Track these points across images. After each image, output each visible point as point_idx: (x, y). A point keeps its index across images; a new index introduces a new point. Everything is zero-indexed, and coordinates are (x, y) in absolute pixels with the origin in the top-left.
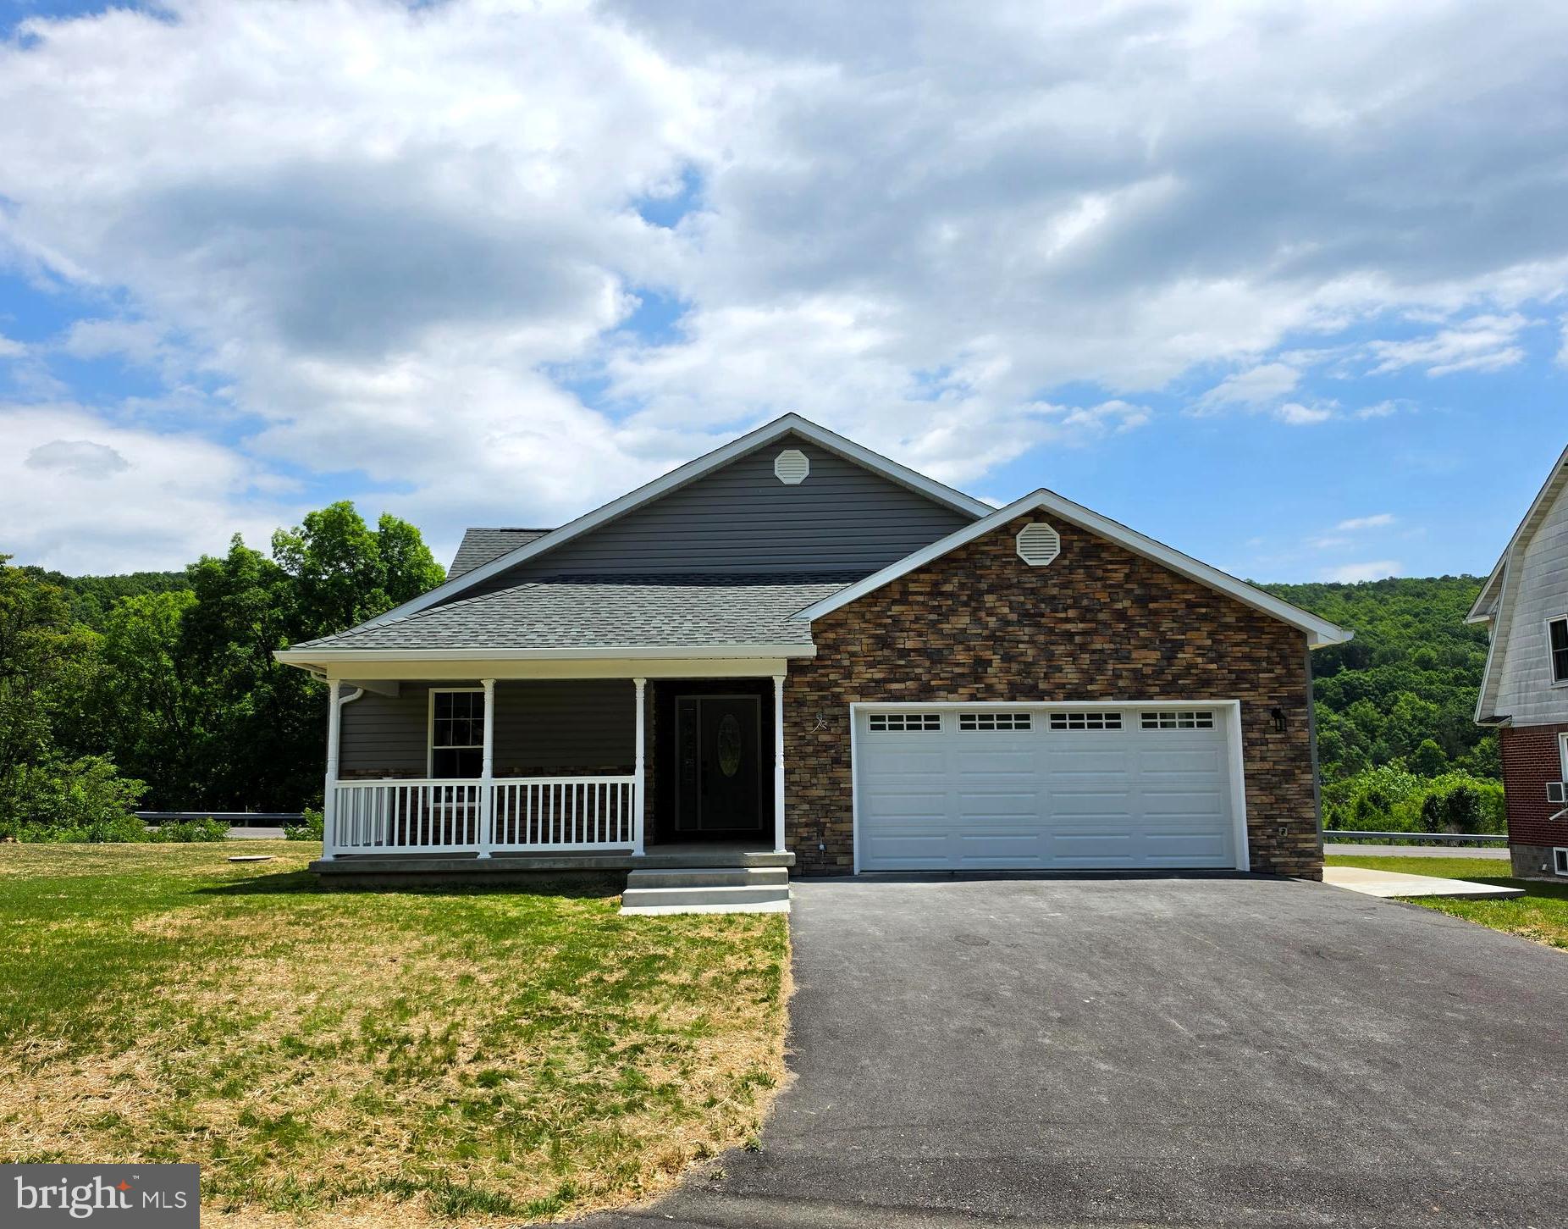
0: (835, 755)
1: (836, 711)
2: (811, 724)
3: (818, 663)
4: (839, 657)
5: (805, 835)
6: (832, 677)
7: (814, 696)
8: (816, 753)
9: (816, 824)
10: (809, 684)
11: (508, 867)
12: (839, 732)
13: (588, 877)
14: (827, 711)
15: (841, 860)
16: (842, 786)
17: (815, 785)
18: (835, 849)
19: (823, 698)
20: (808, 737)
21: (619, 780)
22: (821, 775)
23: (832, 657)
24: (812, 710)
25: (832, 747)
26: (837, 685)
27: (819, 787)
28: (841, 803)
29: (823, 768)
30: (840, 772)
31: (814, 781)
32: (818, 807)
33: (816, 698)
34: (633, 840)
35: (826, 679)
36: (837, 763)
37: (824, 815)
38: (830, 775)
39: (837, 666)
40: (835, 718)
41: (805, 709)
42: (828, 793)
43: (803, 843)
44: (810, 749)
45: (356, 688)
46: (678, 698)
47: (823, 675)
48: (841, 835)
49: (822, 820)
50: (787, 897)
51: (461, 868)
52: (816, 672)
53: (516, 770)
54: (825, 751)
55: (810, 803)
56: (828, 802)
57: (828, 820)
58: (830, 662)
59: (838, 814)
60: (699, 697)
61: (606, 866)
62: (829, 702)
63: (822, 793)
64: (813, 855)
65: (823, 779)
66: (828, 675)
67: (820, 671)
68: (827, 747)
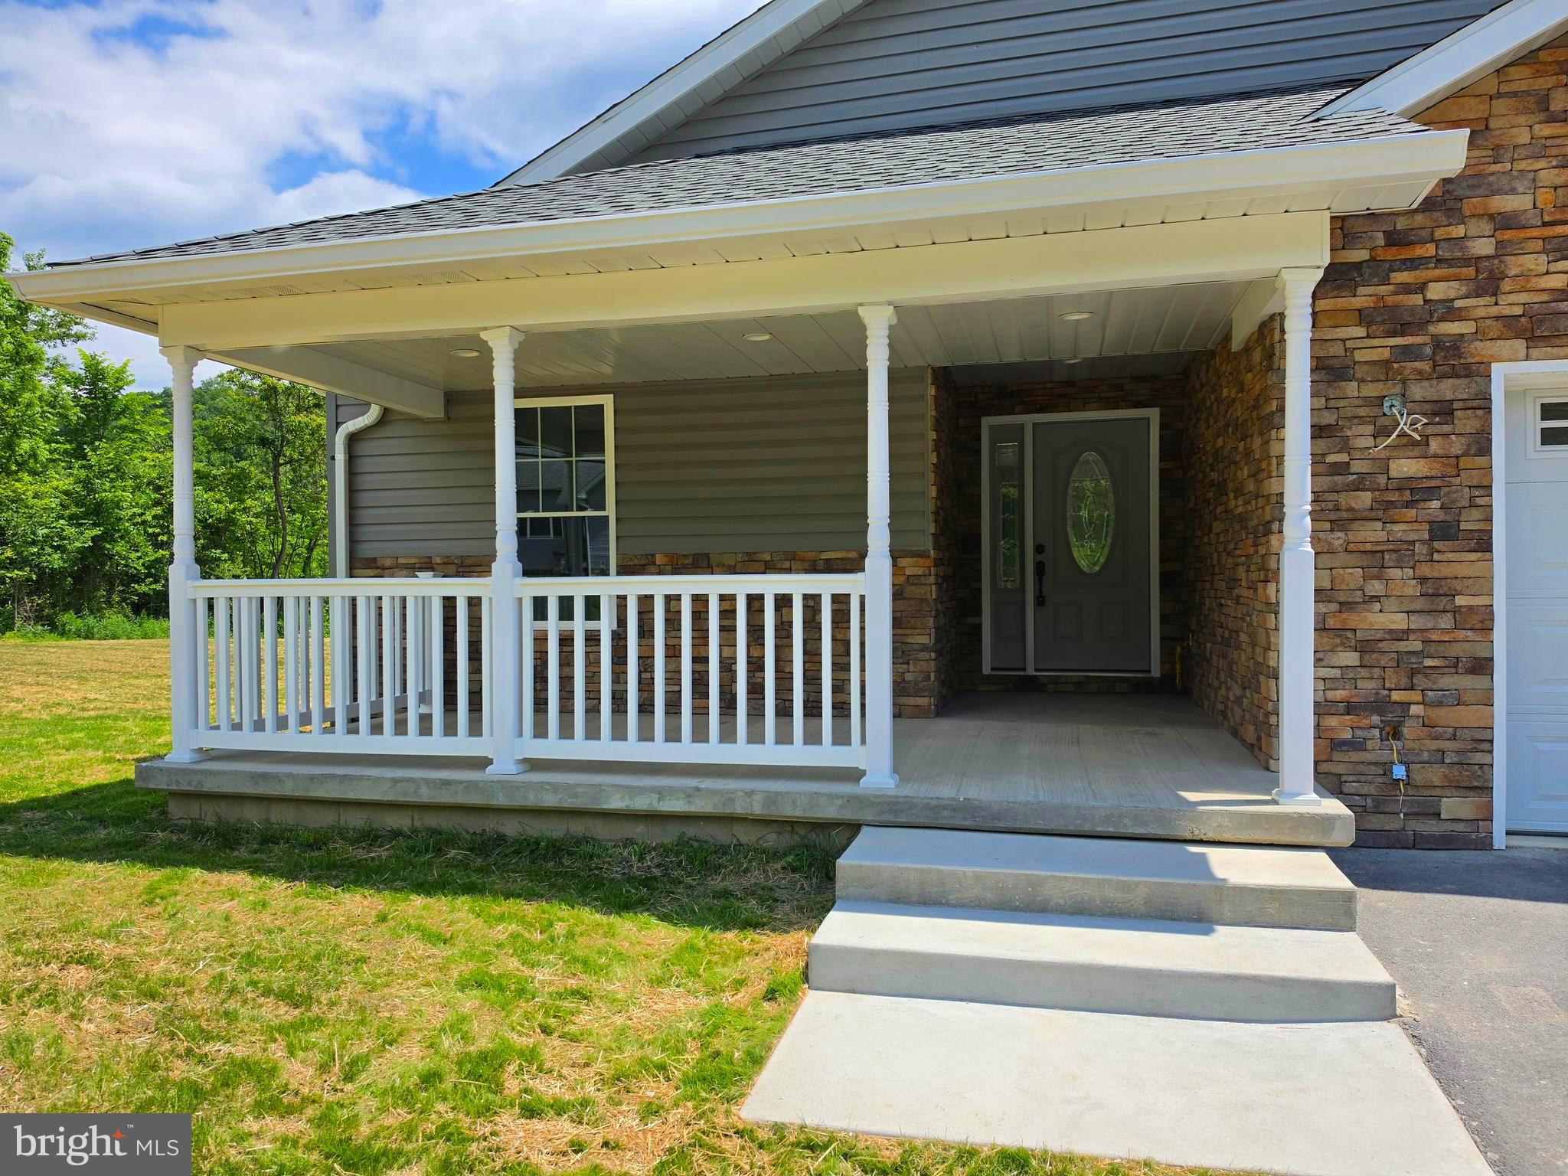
0: (1441, 516)
1: (1447, 389)
2: (1369, 429)
3: (1393, 254)
4: (1459, 231)
5: (1347, 735)
6: (1437, 291)
7: (1382, 348)
8: (1383, 510)
9: (1379, 705)
10: (1363, 317)
11: (550, 800)
12: (1456, 450)
13: (746, 836)
14: (1418, 391)
15: (1454, 806)
16: (1460, 601)
17: (1377, 598)
18: (1434, 775)
19: (1407, 353)
20: (1357, 467)
21: (826, 585)
22: (1396, 573)
23: (1439, 233)
24: (1371, 390)
25: (1431, 493)
26: (1449, 311)
27: (1391, 604)
28: (1456, 650)
29: (1402, 551)
30: (1456, 563)
31: (1376, 587)
32: (1385, 660)
33: (1386, 354)
34: (863, 742)
35: (1417, 300)
36: (1446, 538)
37: (1404, 682)
38: (1425, 570)
39: (1455, 260)
40: (1443, 411)
41: (1352, 388)
42: (1416, 622)
43: (1336, 756)
44: (1364, 500)
45: (369, 404)
46: (986, 422)
47: (1407, 289)
48: (1454, 738)
49: (1396, 696)
50: (1388, 1013)
51: (444, 797)
52: (1385, 281)
53: (659, 559)
54: (1408, 505)
55: (1365, 648)
56: (1416, 645)
57: (1416, 696)
58: (1430, 250)
59: (1447, 681)
60: (1029, 420)
61: (790, 811)
62: (1425, 366)
63: (1399, 622)
64: (1367, 789)
65: (1402, 580)
66: (1421, 288)
67: (1399, 277)
68: (1416, 492)
